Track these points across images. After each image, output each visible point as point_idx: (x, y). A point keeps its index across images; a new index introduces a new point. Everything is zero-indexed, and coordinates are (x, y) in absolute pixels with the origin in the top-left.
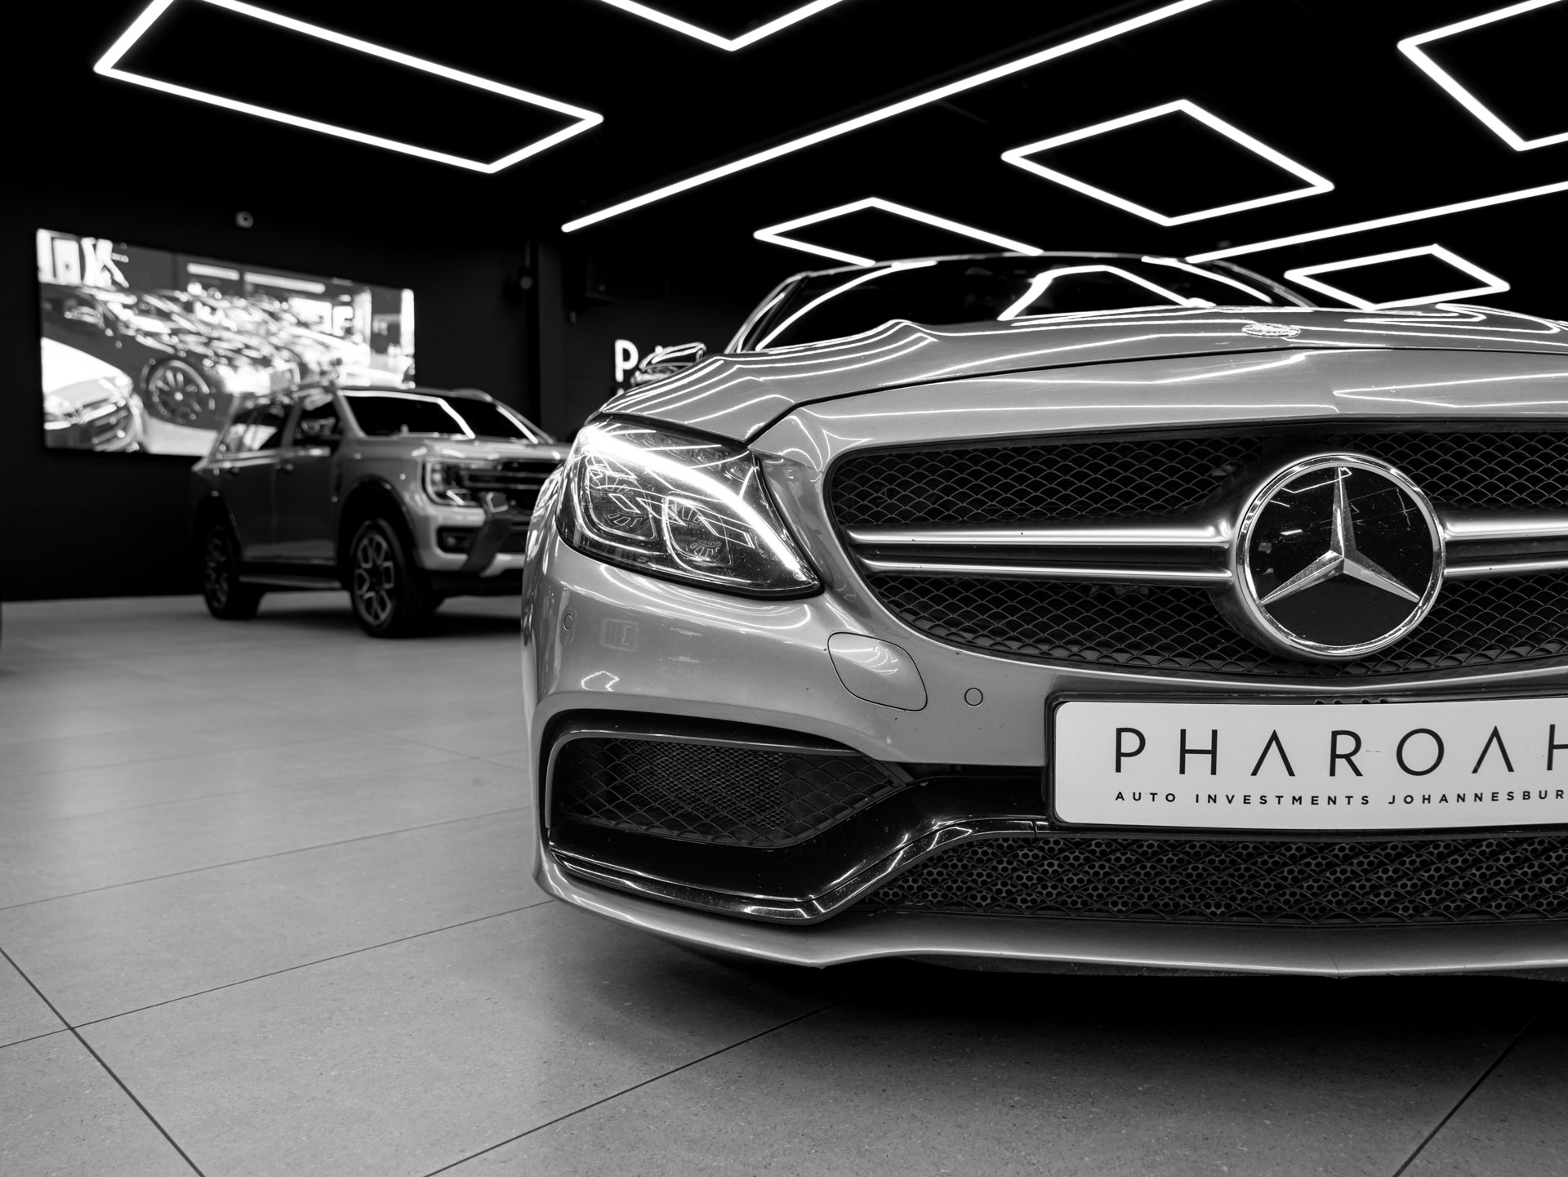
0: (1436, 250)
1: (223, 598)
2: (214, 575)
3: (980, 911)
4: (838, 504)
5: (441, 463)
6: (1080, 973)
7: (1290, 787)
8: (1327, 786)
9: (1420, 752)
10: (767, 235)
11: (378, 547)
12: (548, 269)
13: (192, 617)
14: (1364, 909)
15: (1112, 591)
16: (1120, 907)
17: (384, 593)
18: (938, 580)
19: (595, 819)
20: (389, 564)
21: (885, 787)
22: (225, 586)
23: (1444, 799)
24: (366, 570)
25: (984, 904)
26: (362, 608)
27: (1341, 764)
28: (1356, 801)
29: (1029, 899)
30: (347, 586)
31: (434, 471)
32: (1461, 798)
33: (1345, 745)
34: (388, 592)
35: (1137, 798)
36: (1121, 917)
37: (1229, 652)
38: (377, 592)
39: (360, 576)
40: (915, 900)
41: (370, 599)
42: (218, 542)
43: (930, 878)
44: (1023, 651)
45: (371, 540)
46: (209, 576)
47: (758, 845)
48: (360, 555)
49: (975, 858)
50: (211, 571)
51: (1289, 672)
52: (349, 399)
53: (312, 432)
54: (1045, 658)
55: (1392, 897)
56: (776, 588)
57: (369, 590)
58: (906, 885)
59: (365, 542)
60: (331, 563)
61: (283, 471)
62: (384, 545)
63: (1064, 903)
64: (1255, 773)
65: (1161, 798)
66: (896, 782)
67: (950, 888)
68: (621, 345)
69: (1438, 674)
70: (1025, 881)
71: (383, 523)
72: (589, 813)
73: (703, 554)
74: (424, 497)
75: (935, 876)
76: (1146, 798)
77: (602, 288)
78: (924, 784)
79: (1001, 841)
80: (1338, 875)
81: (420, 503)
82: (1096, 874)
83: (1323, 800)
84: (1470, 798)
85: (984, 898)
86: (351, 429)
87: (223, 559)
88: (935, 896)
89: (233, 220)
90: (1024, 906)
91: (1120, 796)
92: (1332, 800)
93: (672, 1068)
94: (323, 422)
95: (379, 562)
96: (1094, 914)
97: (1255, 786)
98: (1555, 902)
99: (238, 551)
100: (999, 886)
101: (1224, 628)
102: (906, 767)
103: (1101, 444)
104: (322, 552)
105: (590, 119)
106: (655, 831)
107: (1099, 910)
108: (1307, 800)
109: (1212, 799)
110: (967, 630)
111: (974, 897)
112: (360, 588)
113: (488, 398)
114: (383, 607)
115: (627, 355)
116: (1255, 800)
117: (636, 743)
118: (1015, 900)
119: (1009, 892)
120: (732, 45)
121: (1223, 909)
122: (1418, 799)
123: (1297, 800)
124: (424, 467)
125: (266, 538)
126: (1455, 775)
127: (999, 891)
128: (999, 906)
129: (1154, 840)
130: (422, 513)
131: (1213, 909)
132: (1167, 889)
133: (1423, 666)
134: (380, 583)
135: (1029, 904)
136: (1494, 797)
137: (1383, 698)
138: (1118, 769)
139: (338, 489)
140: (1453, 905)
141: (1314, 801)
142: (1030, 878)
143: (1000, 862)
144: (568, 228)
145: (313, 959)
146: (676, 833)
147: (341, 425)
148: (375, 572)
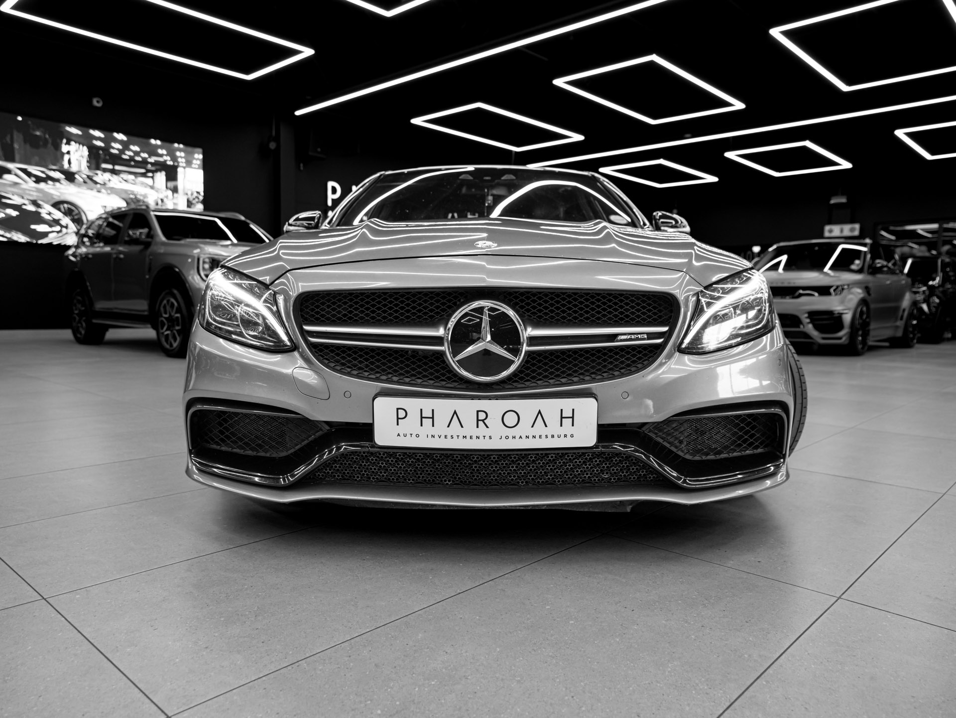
0: (808, 144)
1: (83, 332)
2: (77, 318)
3: (356, 482)
4: (302, 313)
5: (209, 258)
6: (394, 508)
7: (462, 432)
8: (475, 432)
9: (511, 419)
10: (417, 121)
11: (173, 305)
12: (286, 136)
13: (63, 342)
14: (506, 482)
15: (417, 353)
16: (411, 481)
17: (175, 332)
18: (338, 347)
19: (212, 446)
20: (178, 315)
21: (319, 431)
22: (84, 324)
23: (521, 437)
24: (165, 318)
25: (358, 479)
26: (163, 340)
27: (481, 423)
28: (487, 438)
29: (375, 477)
30: (155, 327)
31: (204, 262)
32: (527, 437)
33: (482, 416)
34: (177, 331)
35: (405, 436)
36: (410, 485)
37: (449, 378)
38: (172, 331)
39: (162, 321)
40: (331, 478)
41: (168, 335)
42: (79, 298)
43: (336, 469)
44: (369, 376)
45: (168, 301)
46: (75, 318)
47: (274, 456)
48: (162, 309)
49: (353, 460)
50: (75, 315)
51: (471, 387)
52: (156, 216)
53: (134, 236)
54: (377, 380)
55: (516, 477)
56: (278, 348)
57: (167, 330)
58: (326, 472)
59: (165, 302)
60: (146, 313)
61: (117, 258)
62: (176, 304)
63: (389, 479)
64: (448, 426)
65: (414, 436)
66: (324, 429)
67: (344, 473)
68: (331, 184)
69: (529, 388)
70: (373, 470)
71: (175, 292)
72: (209, 443)
73: (254, 331)
74: (199, 277)
75: (338, 468)
76: (409, 436)
77: (319, 150)
78: (333, 430)
79: (362, 454)
80: (494, 468)
81: (197, 281)
82: (401, 467)
83: (474, 437)
84: (531, 437)
85: (358, 477)
86: (158, 235)
87: (83, 308)
88: (338, 476)
89: (91, 102)
90: (373, 480)
91: (399, 435)
92: (478, 437)
93: (232, 547)
94: (141, 231)
95: (173, 314)
96: (401, 484)
97: (449, 432)
98: (581, 480)
99: (92, 304)
100: (363, 472)
101: (449, 369)
102: (327, 423)
103: (405, 292)
104: (141, 306)
105: (307, 52)
106: (235, 450)
107: (403, 482)
108: (468, 437)
109: (433, 436)
110: (349, 367)
111: (354, 477)
112: (162, 329)
113: (243, 218)
114: (175, 340)
115: (334, 190)
116: (449, 437)
117: (236, 414)
118: (370, 478)
119: (367, 475)
120: (389, 14)
121: (451, 482)
122: (511, 437)
123: (465, 437)
124: (198, 260)
125: (108, 298)
126: (524, 428)
127: (364, 474)
128: (364, 480)
129: (438, 454)
130: (197, 286)
131: (447, 482)
132: (429, 474)
133: (524, 386)
134: (173, 326)
135: (376, 480)
136: (540, 437)
137: (497, 398)
138: (398, 424)
139: (150, 269)
140: (541, 481)
141: (471, 437)
142: (375, 469)
143: (363, 462)
144: (298, 113)
145: (90, 509)
146: (243, 451)
147: (152, 233)
148: (170, 319)
